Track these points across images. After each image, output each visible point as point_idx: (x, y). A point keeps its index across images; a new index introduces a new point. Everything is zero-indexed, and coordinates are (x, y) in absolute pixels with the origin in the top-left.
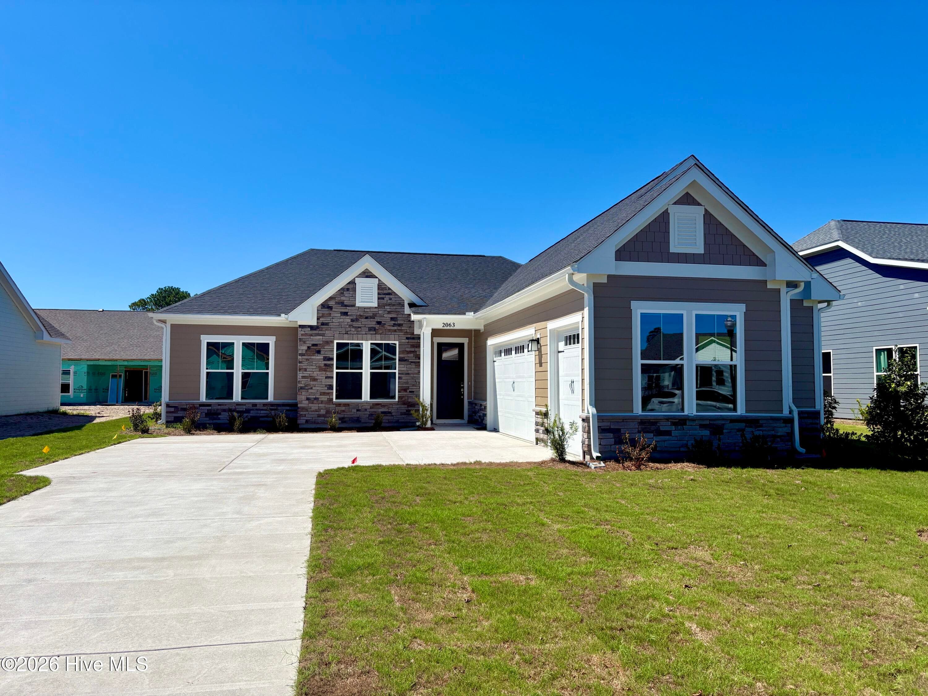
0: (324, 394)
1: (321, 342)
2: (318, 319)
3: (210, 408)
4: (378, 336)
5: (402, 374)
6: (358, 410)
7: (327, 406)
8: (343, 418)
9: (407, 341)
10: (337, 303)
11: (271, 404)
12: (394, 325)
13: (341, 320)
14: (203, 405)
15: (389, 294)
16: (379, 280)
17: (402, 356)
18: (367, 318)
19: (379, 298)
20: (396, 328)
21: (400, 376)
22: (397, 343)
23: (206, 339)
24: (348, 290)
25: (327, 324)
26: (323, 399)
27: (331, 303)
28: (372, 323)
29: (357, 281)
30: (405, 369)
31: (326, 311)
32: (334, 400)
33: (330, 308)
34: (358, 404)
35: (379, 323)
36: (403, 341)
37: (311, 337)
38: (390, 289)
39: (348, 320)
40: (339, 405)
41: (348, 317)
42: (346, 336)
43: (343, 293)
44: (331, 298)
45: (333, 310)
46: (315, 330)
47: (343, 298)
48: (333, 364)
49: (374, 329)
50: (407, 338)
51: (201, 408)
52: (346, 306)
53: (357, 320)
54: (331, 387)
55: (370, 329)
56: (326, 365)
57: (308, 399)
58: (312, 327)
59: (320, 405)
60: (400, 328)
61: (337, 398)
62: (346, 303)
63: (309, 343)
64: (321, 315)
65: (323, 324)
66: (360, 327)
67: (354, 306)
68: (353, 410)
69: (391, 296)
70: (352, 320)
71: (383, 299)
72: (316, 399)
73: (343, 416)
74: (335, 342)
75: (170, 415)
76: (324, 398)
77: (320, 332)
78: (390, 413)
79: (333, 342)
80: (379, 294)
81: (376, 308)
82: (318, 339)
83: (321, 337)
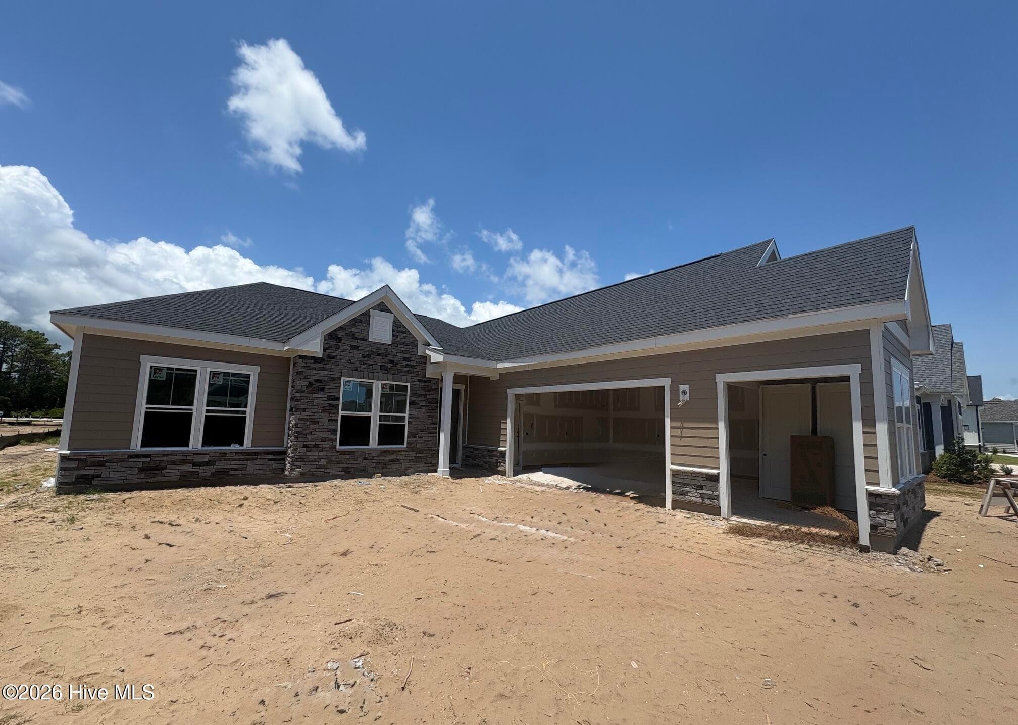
0: (324, 440)
1: (326, 378)
2: (324, 350)
3: (149, 460)
4: (390, 376)
5: (413, 418)
6: (364, 459)
7: (328, 454)
8: (348, 468)
9: (419, 383)
10: (347, 335)
11: (248, 453)
12: (407, 366)
13: (351, 355)
14: (136, 456)
15: (403, 332)
16: (395, 316)
17: (413, 399)
18: (379, 355)
19: (393, 336)
20: (408, 369)
21: (410, 420)
22: (409, 385)
23: (147, 363)
24: (361, 321)
25: (334, 358)
26: (324, 446)
27: (341, 334)
28: (384, 361)
29: (372, 312)
30: (415, 413)
31: (334, 343)
32: (338, 447)
33: (340, 339)
34: (364, 452)
35: (392, 362)
36: (415, 383)
37: (314, 371)
38: (405, 327)
39: (359, 355)
40: (343, 453)
41: (359, 352)
42: (355, 373)
43: (355, 324)
44: (341, 328)
45: (342, 342)
46: (320, 362)
47: (354, 330)
48: (338, 405)
49: (386, 368)
50: (419, 381)
51: (131, 460)
52: (357, 339)
53: (369, 356)
54: (334, 432)
55: (382, 368)
56: (329, 405)
57: (305, 446)
58: (315, 359)
59: (319, 454)
60: (411, 369)
61: (340, 445)
62: (357, 335)
63: (312, 378)
64: (327, 346)
65: (329, 357)
66: (372, 365)
67: (366, 340)
68: (359, 459)
69: (405, 335)
70: (364, 357)
71: (397, 336)
72: (316, 446)
73: (346, 466)
74: (343, 379)
75: (68, 472)
76: (326, 445)
77: (327, 366)
78: (398, 460)
79: (340, 379)
80: (393, 331)
81: (389, 345)
82: (322, 374)
83: (326, 372)
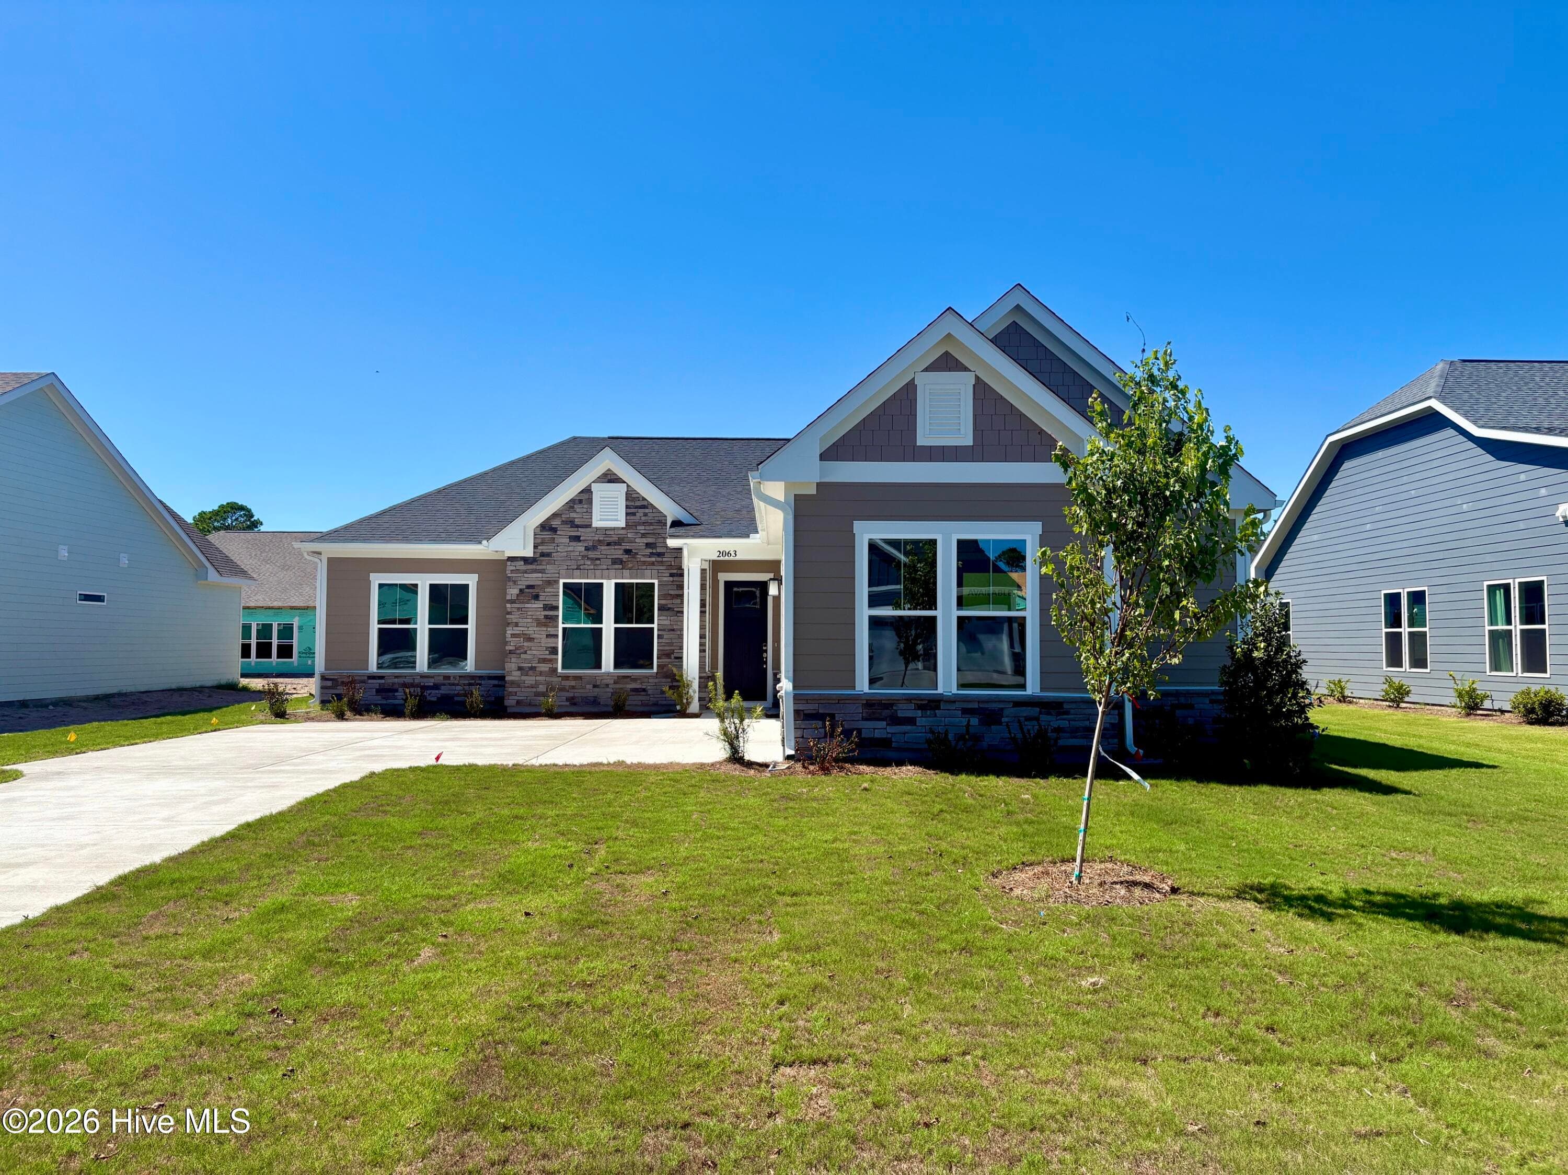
0: (544, 661)
1: (540, 583)
2: (535, 547)
3: (383, 681)
4: (626, 572)
5: (664, 630)
6: (595, 686)
7: (548, 679)
8: (573, 698)
9: (671, 579)
10: (564, 523)
11: (472, 677)
12: (652, 554)
13: (570, 549)
14: (372, 677)
15: (644, 507)
16: (628, 486)
17: (663, 602)
18: (609, 544)
19: (627, 514)
20: (653, 559)
21: (660, 633)
22: (656, 582)
23: (377, 579)
24: (580, 501)
25: (548, 555)
26: (542, 669)
27: (556, 523)
28: (618, 553)
29: (594, 487)
30: (667, 622)
31: (547, 535)
32: (560, 670)
33: (554, 530)
34: (595, 677)
35: (628, 552)
36: (665, 579)
37: (526, 575)
38: (644, 499)
39: (580, 548)
40: (566, 678)
41: (580, 544)
42: (577, 572)
43: (573, 507)
44: (555, 515)
45: (559, 533)
46: (531, 564)
47: (573, 515)
48: (558, 616)
49: (621, 562)
50: (672, 575)
51: (370, 681)
52: (578, 526)
53: (594, 548)
54: (554, 651)
55: (615, 561)
56: (546, 617)
57: (520, 669)
58: (525, 560)
59: (538, 678)
60: (660, 559)
61: (563, 668)
62: (577, 522)
63: (523, 584)
64: (539, 541)
65: (543, 555)
66: (599, 559)
67: (590, 526)
68: (588, 686)
69: (647, 511)
70: (587, 549)
71: (634, 514)
72: (533, 668)
73: (572, 695)
74: (562, 581)
75: (326, 691)
76: (544, 667)
77: (538, 567)
78: (644, 690)
79: (557, 582)
80: (627, 507)
81: (623, 528)
82: (534, 578)
83: (540, 575)
